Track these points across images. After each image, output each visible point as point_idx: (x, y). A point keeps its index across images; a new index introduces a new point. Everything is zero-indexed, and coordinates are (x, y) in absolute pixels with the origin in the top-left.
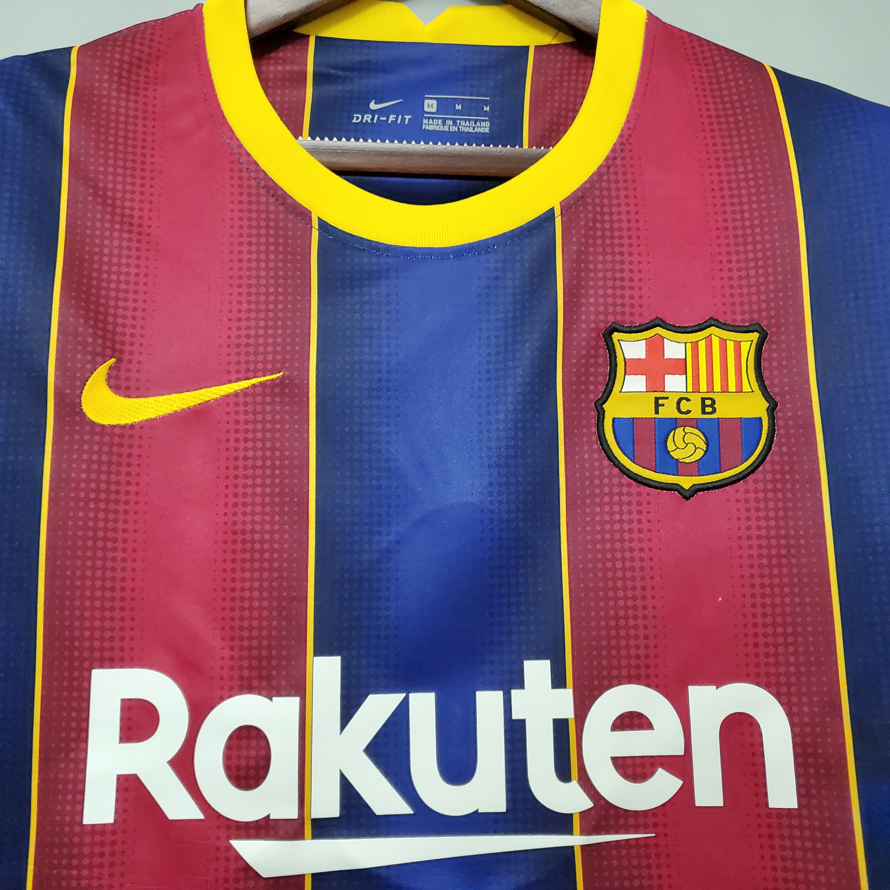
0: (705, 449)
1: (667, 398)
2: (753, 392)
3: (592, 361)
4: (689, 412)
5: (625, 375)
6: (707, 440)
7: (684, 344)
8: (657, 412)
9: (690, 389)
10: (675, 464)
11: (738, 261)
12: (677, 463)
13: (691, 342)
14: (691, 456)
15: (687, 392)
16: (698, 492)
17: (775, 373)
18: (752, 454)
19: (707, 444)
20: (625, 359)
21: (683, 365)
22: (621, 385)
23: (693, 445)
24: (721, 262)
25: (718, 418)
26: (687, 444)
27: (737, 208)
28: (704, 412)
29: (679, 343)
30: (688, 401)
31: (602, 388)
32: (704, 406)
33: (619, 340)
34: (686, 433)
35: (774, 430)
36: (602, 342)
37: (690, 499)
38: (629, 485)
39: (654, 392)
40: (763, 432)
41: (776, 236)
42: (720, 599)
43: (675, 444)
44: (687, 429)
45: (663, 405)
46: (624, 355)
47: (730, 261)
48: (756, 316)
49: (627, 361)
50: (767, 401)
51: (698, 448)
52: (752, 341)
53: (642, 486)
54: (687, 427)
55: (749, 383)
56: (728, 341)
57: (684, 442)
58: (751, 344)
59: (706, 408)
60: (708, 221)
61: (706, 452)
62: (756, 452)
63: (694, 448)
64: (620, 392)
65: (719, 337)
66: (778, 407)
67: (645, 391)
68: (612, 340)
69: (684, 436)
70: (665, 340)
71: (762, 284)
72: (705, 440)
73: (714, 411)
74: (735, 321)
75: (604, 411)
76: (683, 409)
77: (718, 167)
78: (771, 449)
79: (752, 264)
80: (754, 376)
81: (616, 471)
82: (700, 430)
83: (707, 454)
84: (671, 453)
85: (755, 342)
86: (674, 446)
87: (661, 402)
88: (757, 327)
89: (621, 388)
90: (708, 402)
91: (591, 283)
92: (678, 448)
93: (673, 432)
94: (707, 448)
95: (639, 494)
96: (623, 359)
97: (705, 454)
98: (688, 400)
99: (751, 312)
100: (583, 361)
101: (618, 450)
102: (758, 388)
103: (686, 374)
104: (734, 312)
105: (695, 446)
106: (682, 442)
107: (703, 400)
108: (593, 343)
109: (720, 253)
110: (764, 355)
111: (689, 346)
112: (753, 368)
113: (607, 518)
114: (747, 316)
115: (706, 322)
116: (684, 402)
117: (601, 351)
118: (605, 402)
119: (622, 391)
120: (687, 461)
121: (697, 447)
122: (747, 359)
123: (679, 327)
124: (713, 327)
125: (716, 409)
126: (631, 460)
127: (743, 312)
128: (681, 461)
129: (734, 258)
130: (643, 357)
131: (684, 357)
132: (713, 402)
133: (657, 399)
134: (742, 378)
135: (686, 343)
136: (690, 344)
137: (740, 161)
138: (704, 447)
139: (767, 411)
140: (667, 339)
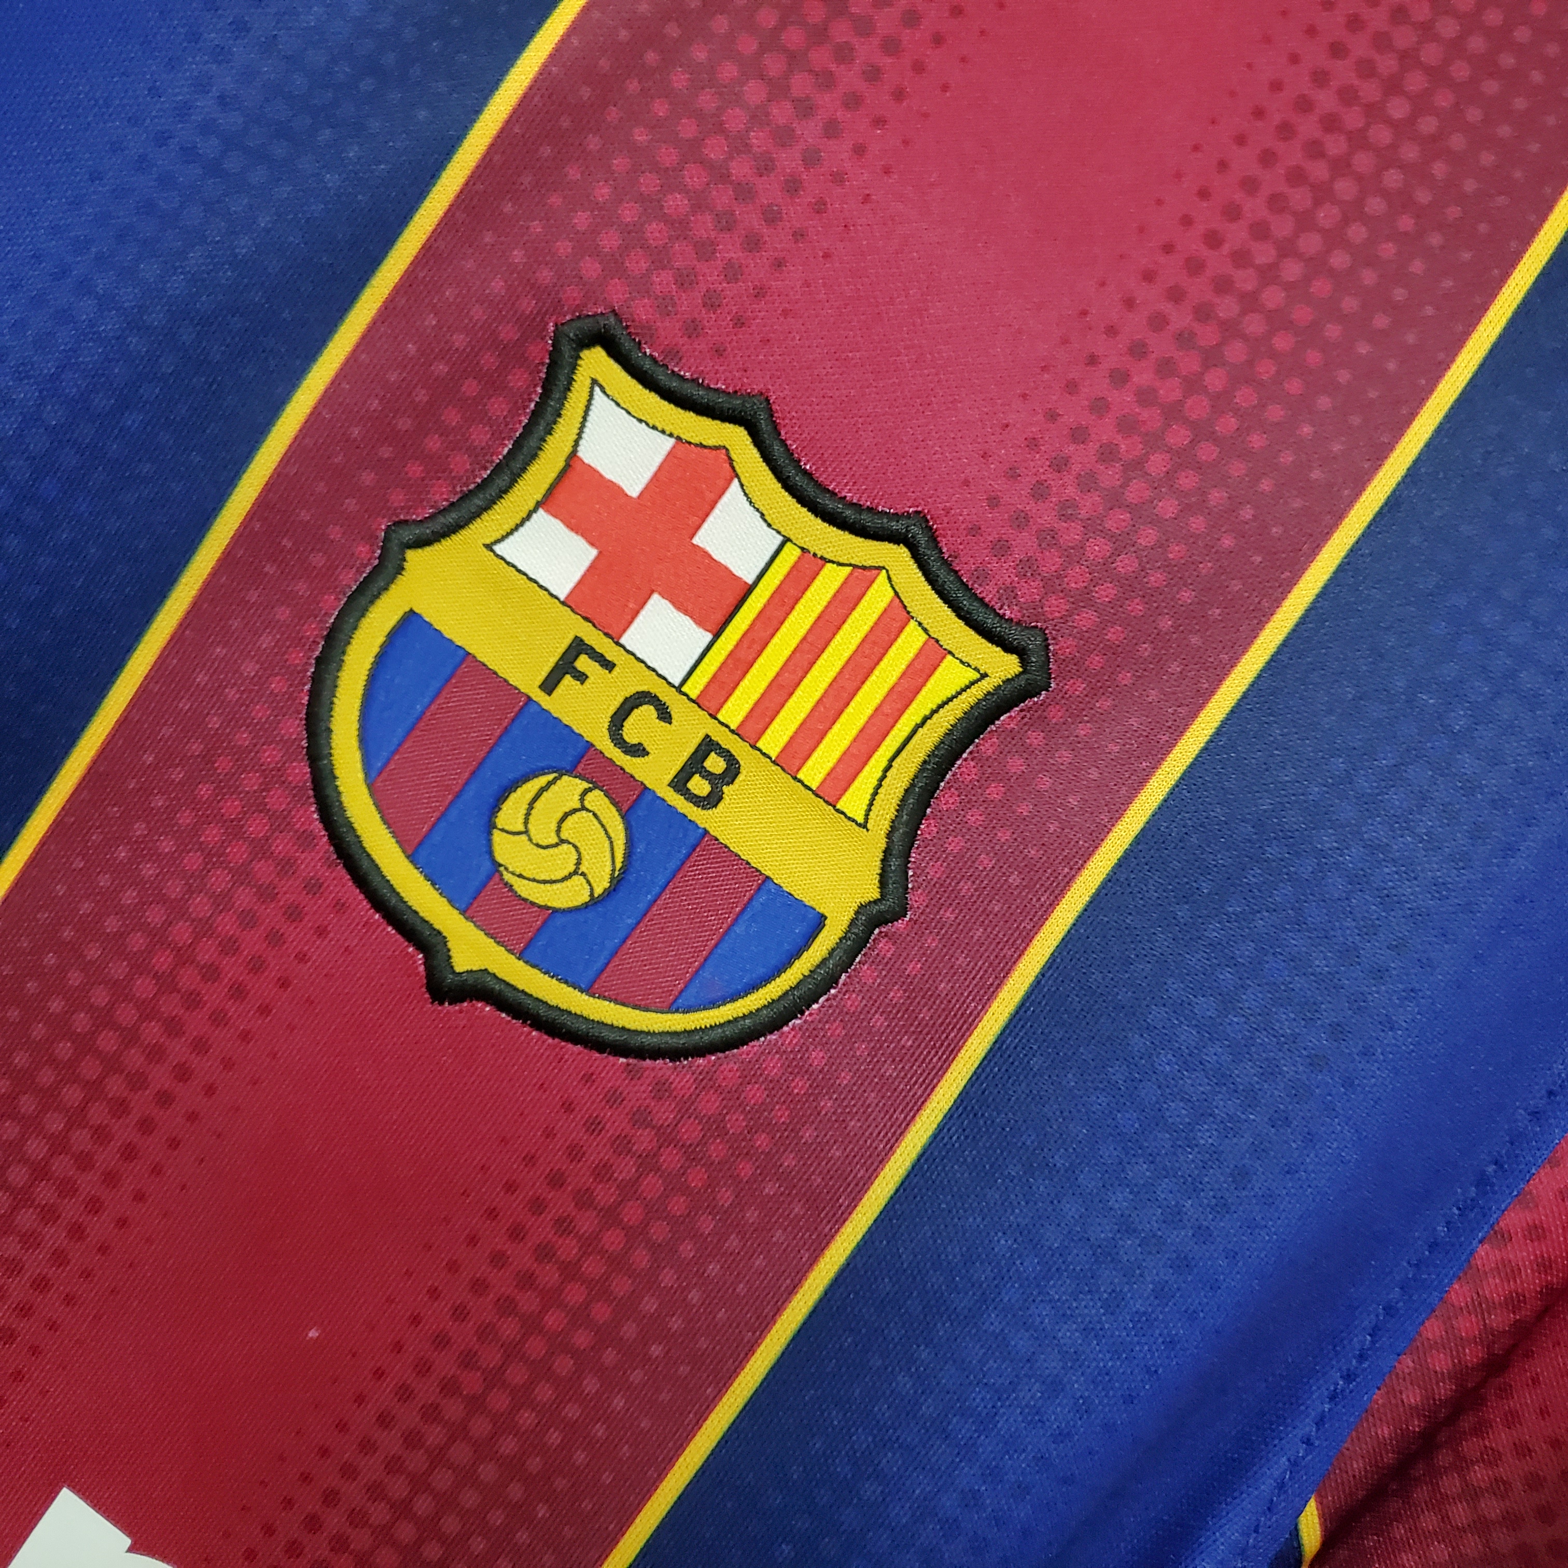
0: (598, 891)
1: (609, 666)
2: (864, 826)
3: (470, 387)
4: (638, 751)
5: (539, 505)
6: (625, 869)
7: (779, 539)
8: (549, 685)
9: (694, 688)
10: (482, 876)
11: (1145, 397)
12: (490, 878)
13: (802, 549)
14: (545, 882)
15: (679, 689)
16: (479, 999)
17: (974, 817)
18: (713, 1004)
19: (617, 882)
20: (573, 454)
21: (731, 600)
22: (507, 528)
23: (574, 856)
24: (1093, 360)
25: (706, 832)
26: (563, 841)
27: (1283, 227)
28: (680, 783)
29: (769, 525)
30: (660, 718)
31: (442, 495)
32: (694, 764)
33: (594, 382)
34: (583, 808)
35: (833, 980)
36: (539, 352)
37: (441, 1003)
38: (305, 840)
39: (586, 619)
40: (797, 964)
41: (1324, 402)
42: (313, 1334)
43: (528, 815)
44: (597, 800)
45: (581, 677)
46: (576, 443)
47: (1120, 378)
48: (1055, 606)
49: (577, 466)
50: (883, 884)
51: (583, 874)
52: (984, 676)
53: (341, 870)
54: (597, 792)
55: (875, 793)
56: (912, 624)
57: (558, 831)
58: (973, 683)
59: (697, 777)
60: (1159, 202)
61: (594, 902)
62: (729, 1006)
63: (572, 868)
64: (489, 547)
65: (896, 593)
66: (899, 924)
67: (562, 598)
68: (574, 367)
69: (574, 811)
70: (736, 482)
71: (1156, 521)
72: (619, 865)
73: (712, 801)
74: (984, 576)
75: (400, 569)
76: (631, 733)
77: (1337, 50)
78: (779, 1028)
79: (1179, 436)
80: (904, 783)
81: (301, 770)
82: (628, 828)
83: (590, 915)
84: (497, 836)
85: (986, 686)
86: (521, 819)
87: (583, 663)
88: (1033, 643)
89: (498, 536)
90: (715, 764)
91: (640, 136)
92: (526, 832)
93: (551, 777)
94: (609, 893)
95: (314, 887)
96: (568, 450)
97: (586, 906)
98: (665, 715)
99: (1050, 585)
100: (441, 368)
101: (355, 715)
102: (886, 825)
103: (717, 635)
104: (1001, 548)
105: (578, 864)
106: (554, 826)
107: (708, 746)
108: (508, 332)
109: (1112, 331)
110: (986, 744)
111: (791, 555)
112: (921, 756)
113: (174, 889)
114: (1030, 591)
115: (897, 517)
116: (647, 712)
117: (518, 379)
118: (421, 543)
119: (498, 548)
120: (524, 889)
121: (583, 868)
122: (926, 719)
123: (805, 472)
124: (902, 552)
125: (720, 799)
126: (367, 775)
127: (1027, 569)
128: (507, 877)
129: (1143, 377)
130: (633, 489)
131: (750, 580)
132: (733, 770)
133: (578, 647)
134: (865, 763)
135: (787, 540)
136: (798, 552)
137: (1416, 82)
138: (601, 884)
139: (857, 913)
140: (742, 485)
